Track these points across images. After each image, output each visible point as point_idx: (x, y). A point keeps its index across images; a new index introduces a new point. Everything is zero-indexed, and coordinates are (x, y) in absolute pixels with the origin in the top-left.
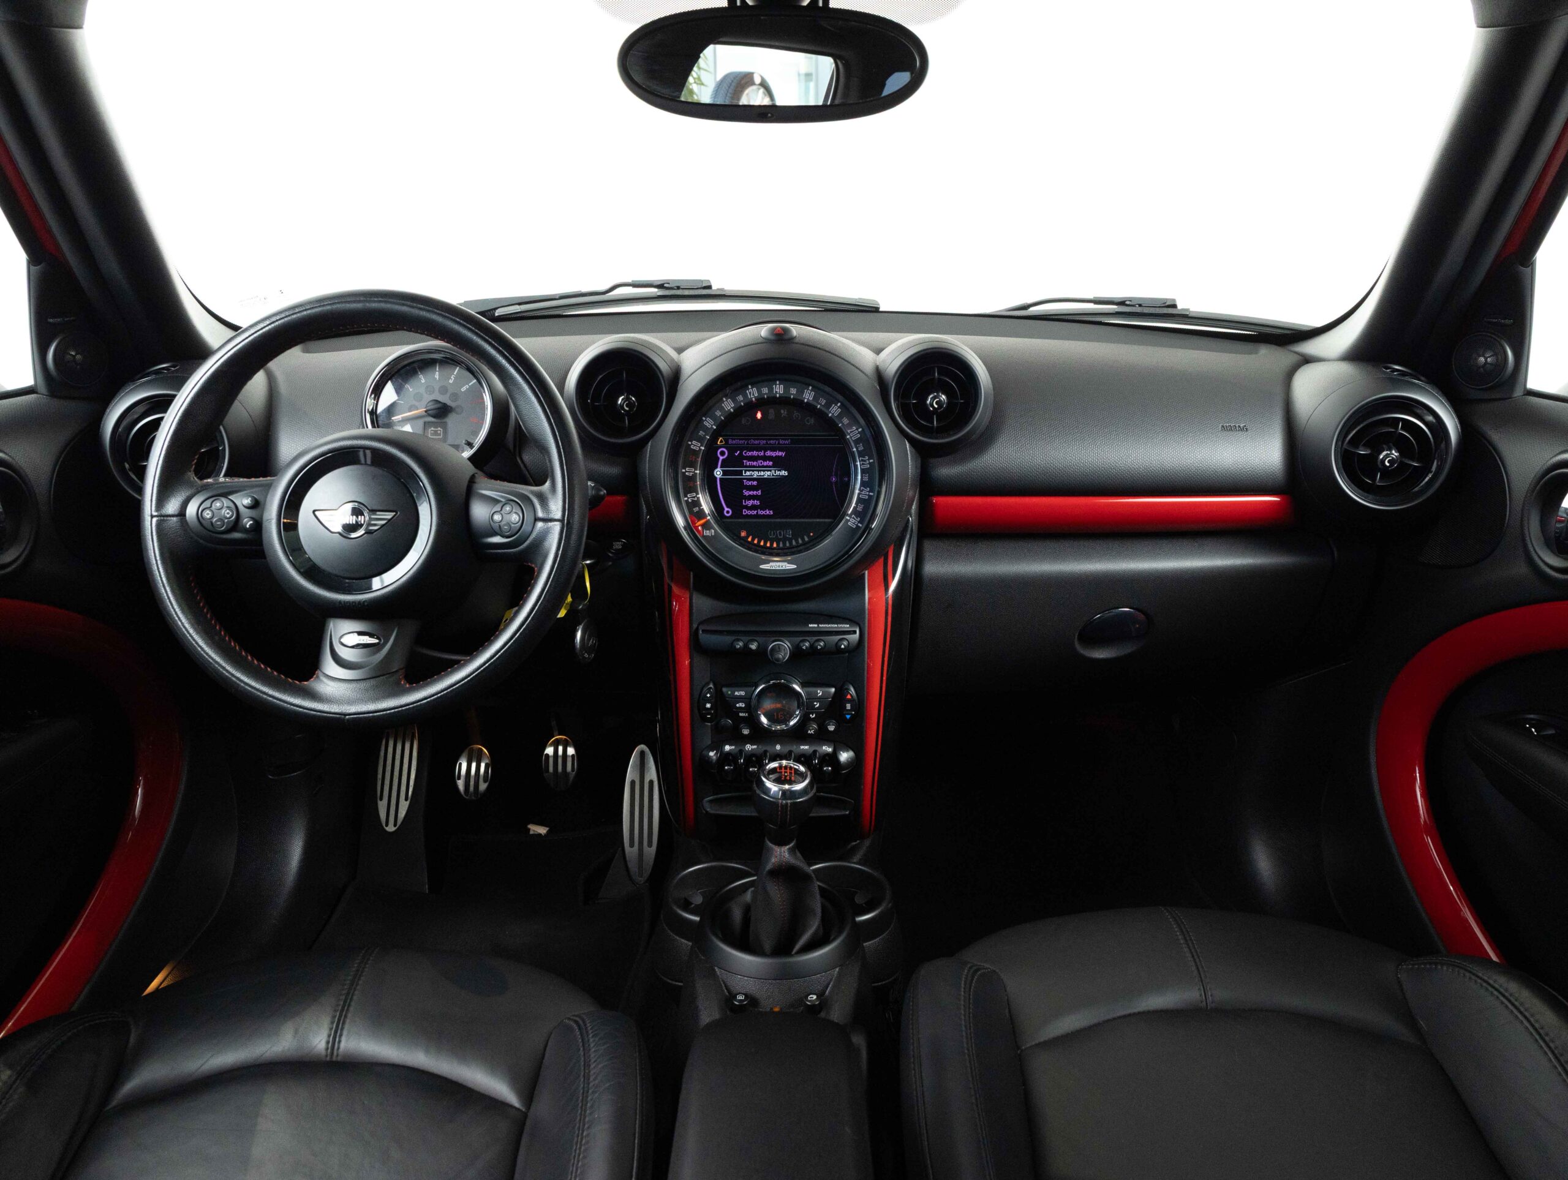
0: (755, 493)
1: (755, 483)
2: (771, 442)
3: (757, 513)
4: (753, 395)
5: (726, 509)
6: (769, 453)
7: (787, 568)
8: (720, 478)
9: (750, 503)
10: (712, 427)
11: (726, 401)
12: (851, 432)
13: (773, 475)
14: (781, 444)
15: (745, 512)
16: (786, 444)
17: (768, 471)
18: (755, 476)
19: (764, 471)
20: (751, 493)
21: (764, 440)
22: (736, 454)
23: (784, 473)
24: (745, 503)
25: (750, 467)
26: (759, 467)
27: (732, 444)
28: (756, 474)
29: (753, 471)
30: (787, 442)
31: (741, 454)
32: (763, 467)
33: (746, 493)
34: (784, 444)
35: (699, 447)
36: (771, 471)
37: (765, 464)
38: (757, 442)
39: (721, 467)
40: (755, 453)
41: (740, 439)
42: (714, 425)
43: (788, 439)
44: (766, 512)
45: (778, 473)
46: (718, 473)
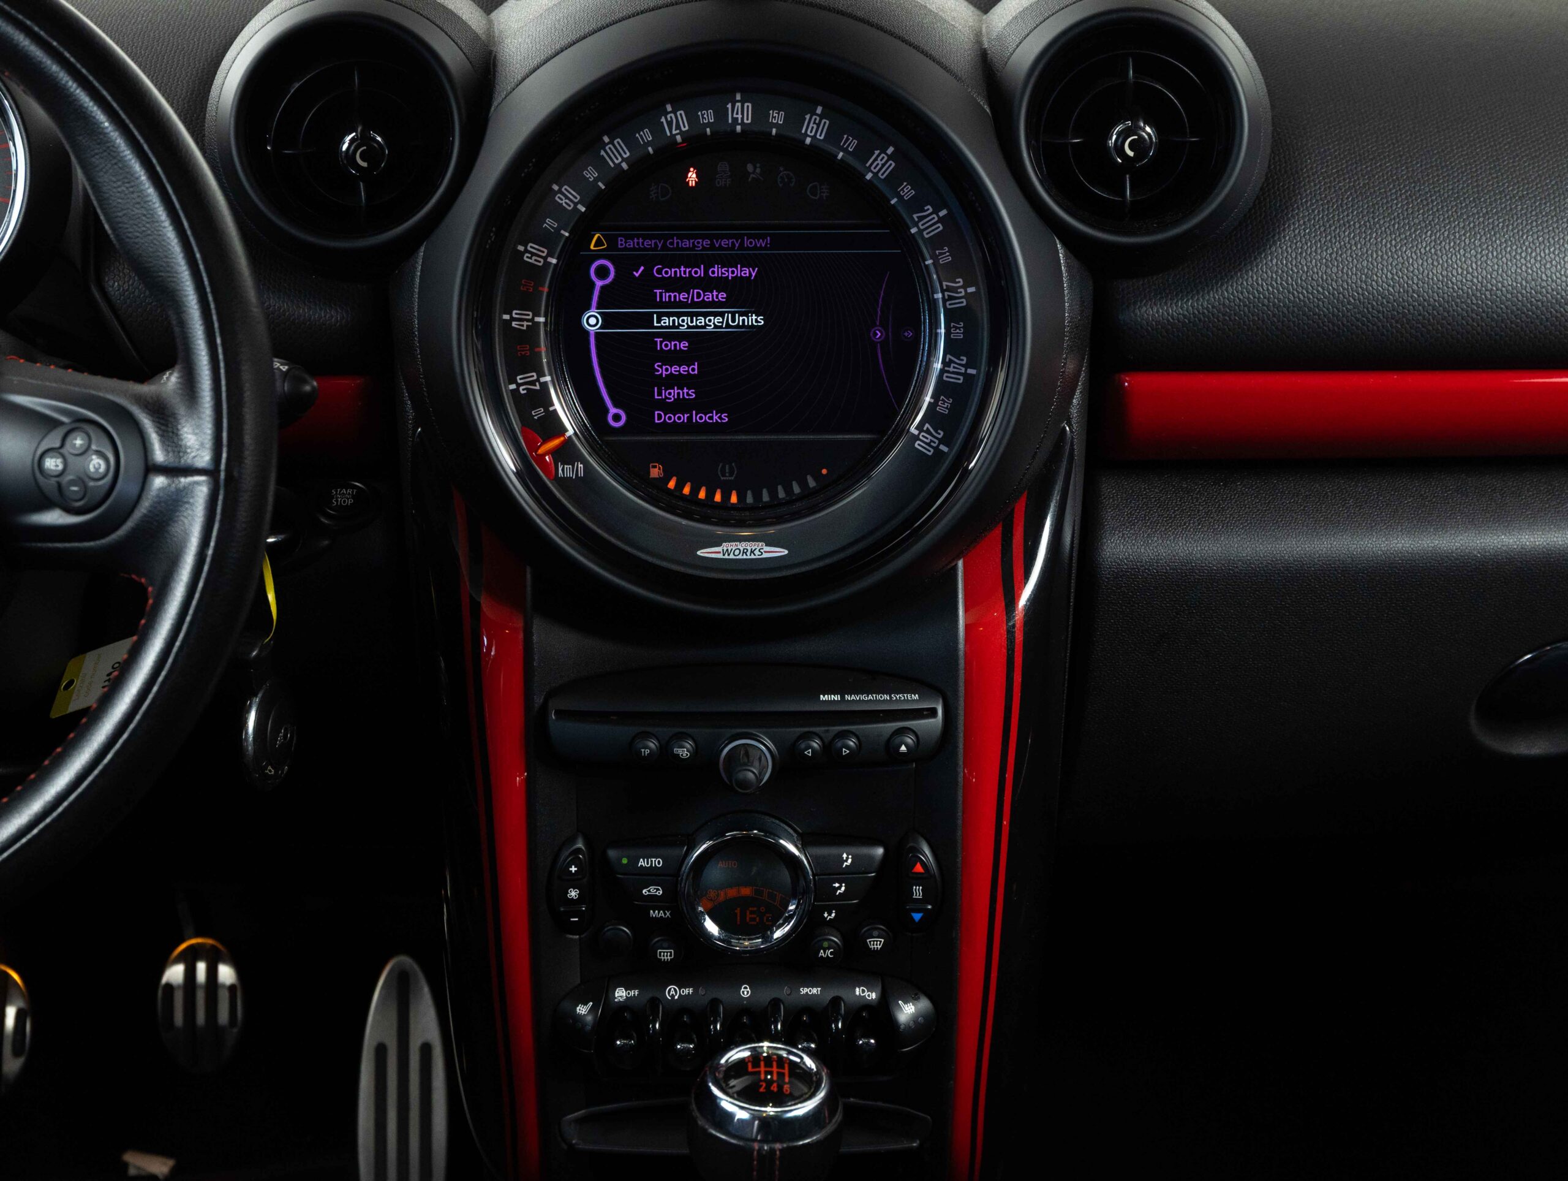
0: (683, 369)
1: (684, 345)
2: (724, 243)
3: (690, 418)
4: (678, 127)
5: (613, 410)
6: (717, 271)
7: (765, 555)
8: (597, 333)
9: (672, 394)
10: (575, 209)
11: (611, 142)
12: (921, 218)
13: (728, 326)
14: (748, 248)
15: (660, 417)
16: (761, 248)
17: (715, 315)
18: (682, 329)
19: (705, 315)
20: (674, 369)
21: (704, 237)
22: (637, 275)
23: (755, 320)
24: (660, 394)
25: (669, 305)
26: (694, 305)
27: (625, 249)
28: (685, 323)
29: (679, 315)
30: (761, 243)
31: (648, 272)
32: (703, 304)
33: (662, 370)
34: (755, 248)
35: (545, 258)
36: (722, 315)
37: (709, 297)
38: (687, 243)
39: (597, 308)
40: (683, 272)
41: (645, 237)
42: (579, 202)
43: (763, 237)
44: (711, 418)
45: (740, 320)
46: (593, 321)
